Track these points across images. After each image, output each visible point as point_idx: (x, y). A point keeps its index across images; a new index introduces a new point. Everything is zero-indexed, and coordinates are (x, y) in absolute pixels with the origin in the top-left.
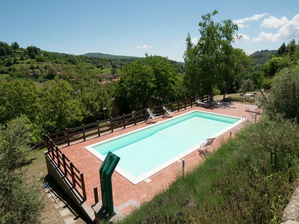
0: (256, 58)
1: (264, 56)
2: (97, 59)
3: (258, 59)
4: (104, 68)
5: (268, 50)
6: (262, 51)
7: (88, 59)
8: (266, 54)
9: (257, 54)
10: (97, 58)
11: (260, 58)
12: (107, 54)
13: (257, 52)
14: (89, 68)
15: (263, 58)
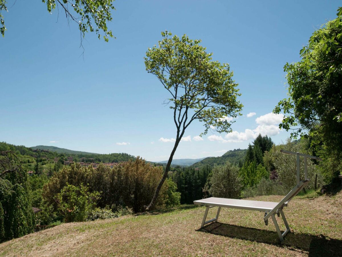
0: (230, 157)
1: (238, 155)
2: (44, 153)
3: (231, 158)
4: (47, 163)
5: (240, 149)
6: (235, 150)
7: (32, 151)
8: (239, 153)
9: (231, 153)
10: (44, 151)
11: (234, 157)
12: (64, 149)
13: (230, 151)
14: (23, 162)
15: (236, 157)
